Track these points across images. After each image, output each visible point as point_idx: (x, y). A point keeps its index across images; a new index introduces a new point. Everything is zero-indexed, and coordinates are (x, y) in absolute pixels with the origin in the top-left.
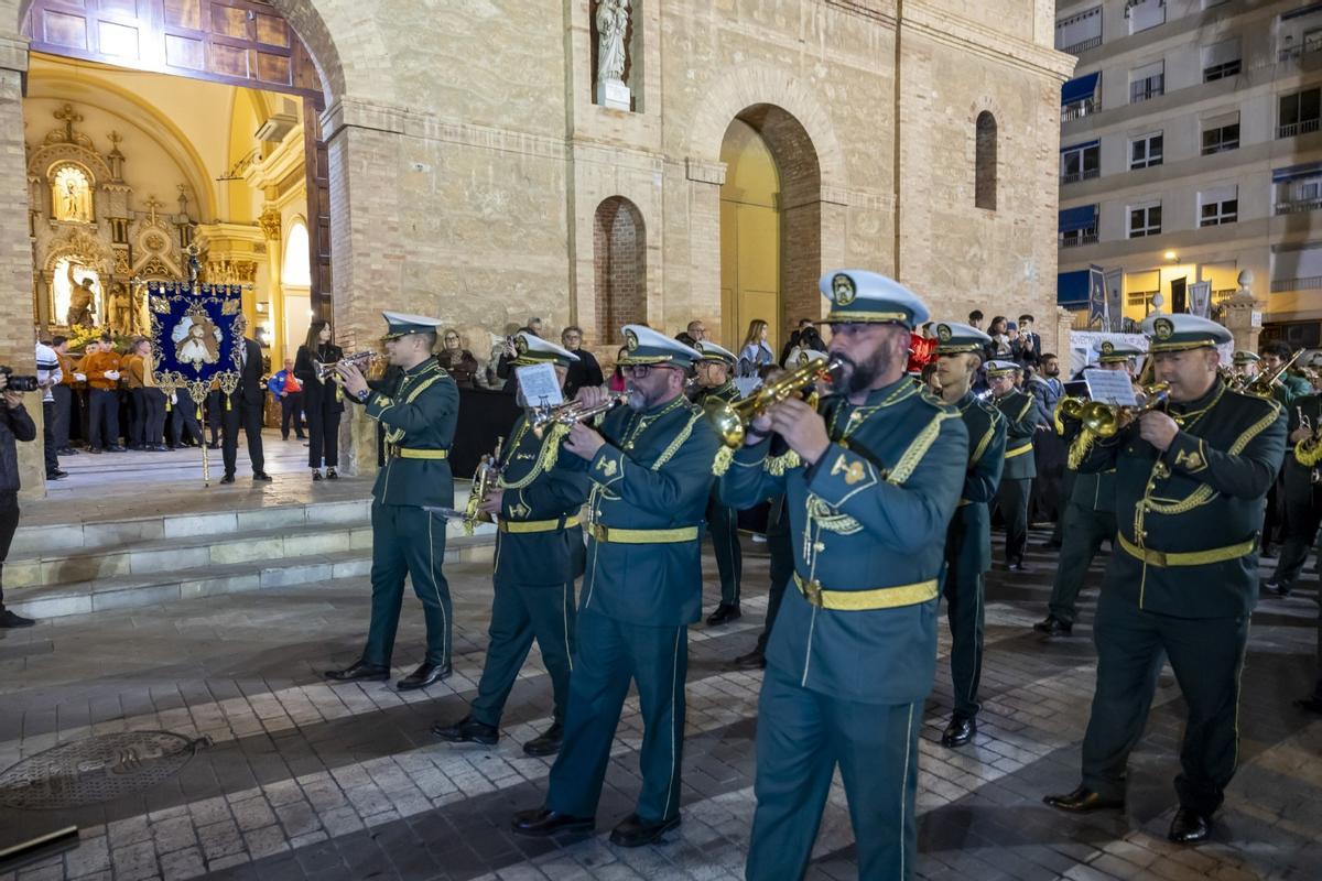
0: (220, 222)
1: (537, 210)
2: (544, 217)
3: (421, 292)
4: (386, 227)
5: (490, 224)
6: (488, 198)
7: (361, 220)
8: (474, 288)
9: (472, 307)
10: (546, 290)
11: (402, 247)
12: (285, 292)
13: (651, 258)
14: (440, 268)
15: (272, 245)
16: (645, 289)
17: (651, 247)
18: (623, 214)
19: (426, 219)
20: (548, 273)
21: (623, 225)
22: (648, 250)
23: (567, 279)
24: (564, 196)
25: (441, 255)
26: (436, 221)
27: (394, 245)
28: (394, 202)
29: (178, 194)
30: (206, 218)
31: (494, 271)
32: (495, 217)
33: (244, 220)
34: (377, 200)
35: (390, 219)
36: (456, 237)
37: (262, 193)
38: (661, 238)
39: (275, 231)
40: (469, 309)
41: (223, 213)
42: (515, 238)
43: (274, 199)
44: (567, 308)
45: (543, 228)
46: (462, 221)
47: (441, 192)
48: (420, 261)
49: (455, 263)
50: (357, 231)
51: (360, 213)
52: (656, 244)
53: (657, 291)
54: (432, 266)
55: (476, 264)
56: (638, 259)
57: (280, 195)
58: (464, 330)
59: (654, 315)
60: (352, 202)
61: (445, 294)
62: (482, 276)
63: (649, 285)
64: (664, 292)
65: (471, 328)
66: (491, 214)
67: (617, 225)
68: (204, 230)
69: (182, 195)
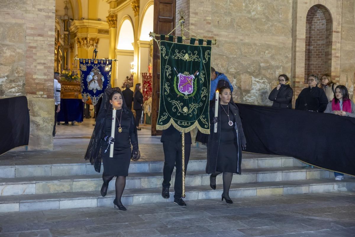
0: (84, 19)
1: (278, 12)
2: (281, 16)
3: (219, 55)
4: (205, 22)
5: (254, 20)
6: (254, 6)
7: (195, 19)
8: (245, 53)
9: (243, 63)
10: (280, 54)
11: (212, 32)
12: (117, 53)
13: (335, 37)
14: (230, 43)
15: (112, 30)
16: (331, 54)
17: (335, 32)
18: (319, 14)
19: (224, 18)
20: (282, 46)
21: (319, 20)
22: (334, 33)
23: (291, 49)
24: (291, 5)
25: (230, 36)
26: (229, 19)
27: (209, 31)
28: (210, 10)
29: (64, 6)
30: (76, 17)
31: (255, 44)
32: (256, 17)
33: (95, 18)
34: (202, 9)
35: (207, 18)
36: (238, 27)
37: (109, 5)
38: (340, 27)
39: (114, 24)
40: (242, 64)
41: (85, 14)
42: (266, 27)
43: (114, 8)
44: (290, 64)
45: (280, 22)
46: (241, 19)
47: (232, 4)
48: (220, 39)
49: (236, 40)
50: (192, 24)
51: (194, 15)
52: (338, 30)
53: (337, 55)
54: (226, 42)
55: (247, 41)
56: (327, 38)
57: (118, 6)
58: (239, 75)
59: (335, 68)
60: (190, 10)
61: (231, 56)
62: (249, 47)
63: (333, 52)
64: (341, 56)
65: (242, 74)
66: (255, 15)
67: (315, 20)
68: (77, 23)
69: (66, 5)
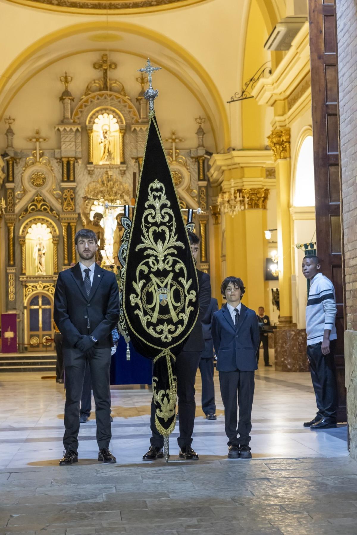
0: (234, 150)
12: (294, 216)
15: (281, 165)
29: (196, 127)
30: (221, 147)
37: (272, 108)
39: (284, 149)
41: (236, 141)
43: (284, 114)
57: (289, 109)
68: (218, 160)
69: (200, 126)
